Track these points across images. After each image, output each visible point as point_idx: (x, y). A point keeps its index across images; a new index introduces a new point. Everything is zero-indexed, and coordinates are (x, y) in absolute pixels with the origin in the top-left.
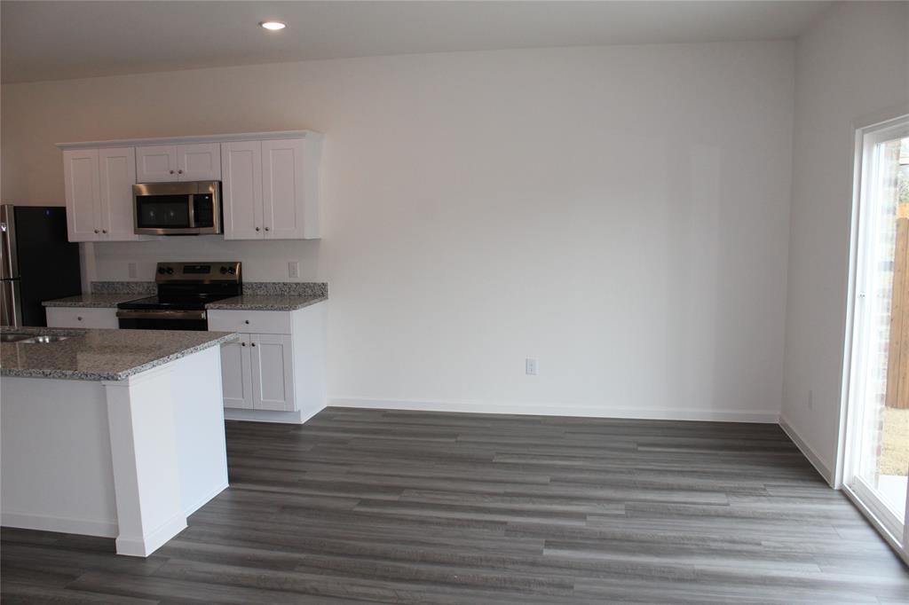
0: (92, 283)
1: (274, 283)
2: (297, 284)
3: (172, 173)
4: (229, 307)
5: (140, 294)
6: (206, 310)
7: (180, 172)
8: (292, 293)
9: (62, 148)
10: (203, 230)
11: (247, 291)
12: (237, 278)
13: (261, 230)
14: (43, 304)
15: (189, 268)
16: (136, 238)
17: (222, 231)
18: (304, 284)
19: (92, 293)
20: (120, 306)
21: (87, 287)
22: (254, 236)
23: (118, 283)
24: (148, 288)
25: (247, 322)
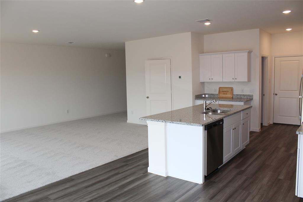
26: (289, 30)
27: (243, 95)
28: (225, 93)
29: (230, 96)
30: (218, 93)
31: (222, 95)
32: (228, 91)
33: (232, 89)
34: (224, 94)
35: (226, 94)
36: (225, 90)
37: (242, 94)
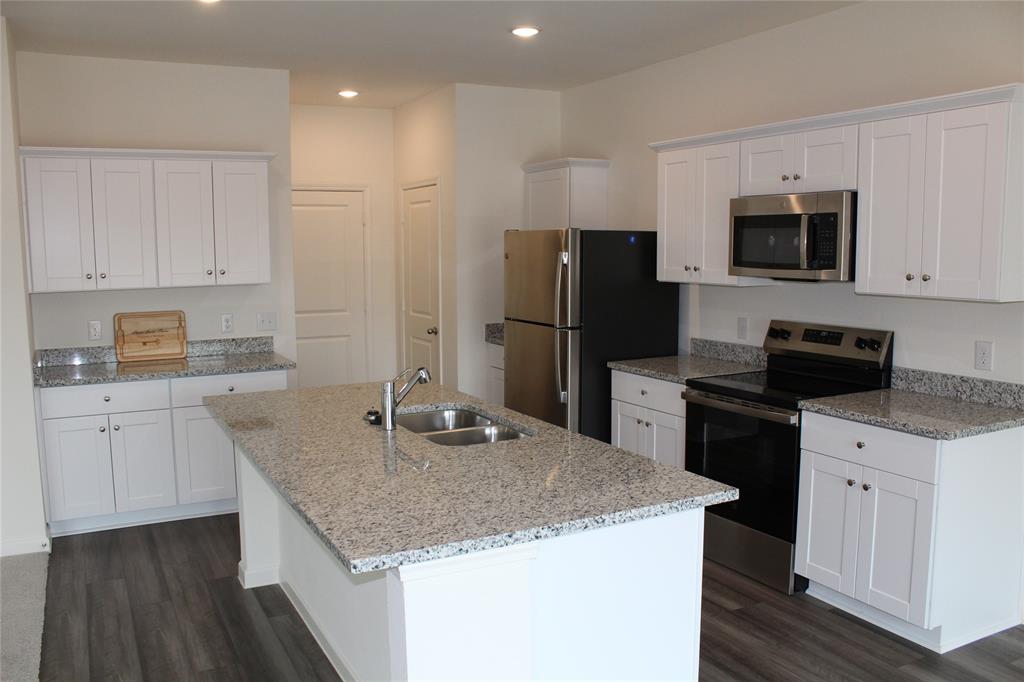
0: (692, 339)
1: (944, 376)
2: (986, 383)
3: (785, 178)
4: (833, 412)
5: (747, 364)
6: (800, 411)
7: (796, 178)
8: (975, 398)
9: (657, 149)
10: (823, 274)
11: (898, 384)
12: (882, 359)
13: (917, 281)
14: (610, 365)
15: (813, 334)
16: (734, 280)
17: (852, 277)
18: (1000, 384)
19: (692, 355)
20: (690, 383)
21: (685, 346)
22: (903, 289)
23: (721, 344)
24: (758, 356)
25: (860, 446)
26: (348, 94)
27: (233, 340)
28: (151, 337)
29: (178, 350)
30: (112, 344)
31: (134, 351)
32: (161, 330)
33: (180, 318)
34: (145, 344)
35: (157, 342)
36: (152, 324)
37: (231, 337)
